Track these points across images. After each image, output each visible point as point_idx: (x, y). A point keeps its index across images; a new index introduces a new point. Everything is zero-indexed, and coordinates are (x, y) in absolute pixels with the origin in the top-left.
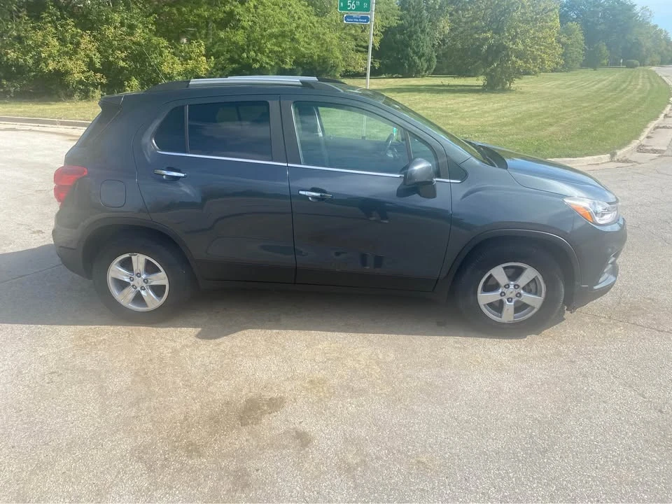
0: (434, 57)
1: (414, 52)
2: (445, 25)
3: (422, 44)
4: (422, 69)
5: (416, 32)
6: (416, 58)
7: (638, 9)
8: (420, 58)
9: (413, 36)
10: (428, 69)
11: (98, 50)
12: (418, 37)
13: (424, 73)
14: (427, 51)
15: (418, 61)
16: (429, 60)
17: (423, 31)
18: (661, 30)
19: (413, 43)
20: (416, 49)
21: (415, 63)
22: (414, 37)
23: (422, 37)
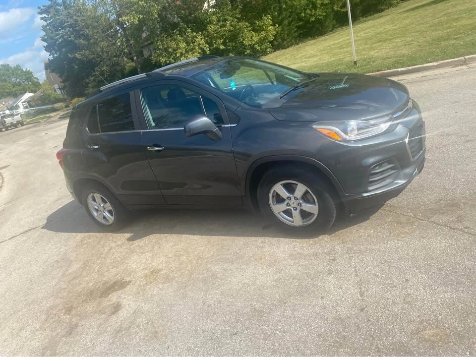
11: (207, 42)
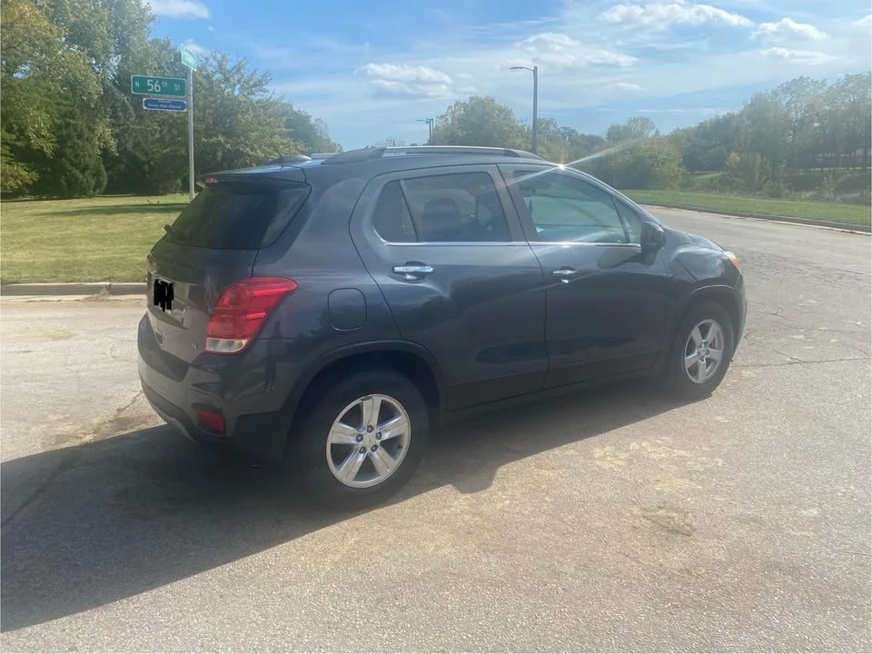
0: (103, 170)
1: (72, 164)
2: (104, 130)
3: (82, 153)
4: (89, 187)
5: (69, 137)
6: (78, 172)
7: (312, 121)
8: (83, 171)
9: (65, 142)
10: (98, 185)
12: (75, 143)
13: (92, 192)
14: (91, 162)
15: (81, 176)
16: (97, 174)
17: (80, 136)
18: (335, 145)
19: (68, 151)
20: (73, 159)
21: (77, 179)
22: (69, 144)
23: (81, 144)
